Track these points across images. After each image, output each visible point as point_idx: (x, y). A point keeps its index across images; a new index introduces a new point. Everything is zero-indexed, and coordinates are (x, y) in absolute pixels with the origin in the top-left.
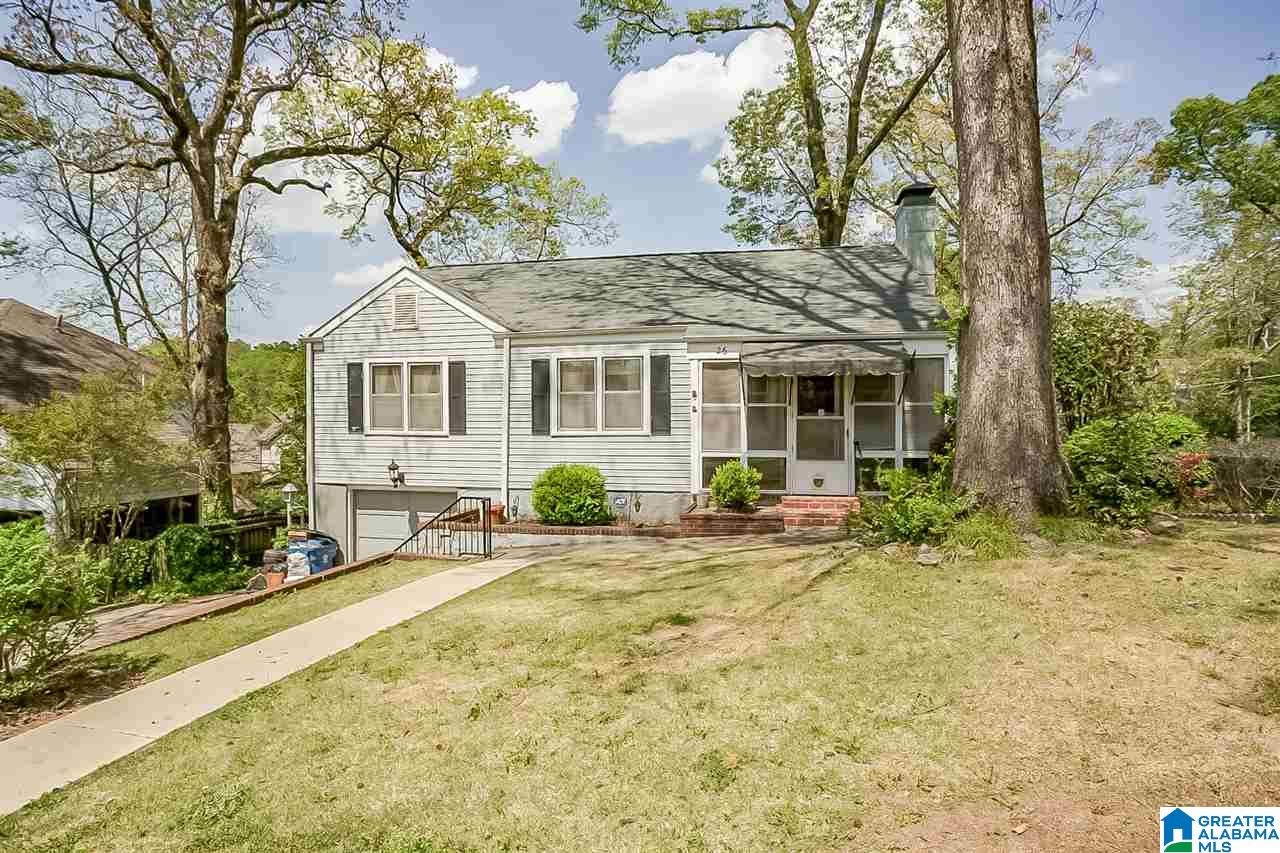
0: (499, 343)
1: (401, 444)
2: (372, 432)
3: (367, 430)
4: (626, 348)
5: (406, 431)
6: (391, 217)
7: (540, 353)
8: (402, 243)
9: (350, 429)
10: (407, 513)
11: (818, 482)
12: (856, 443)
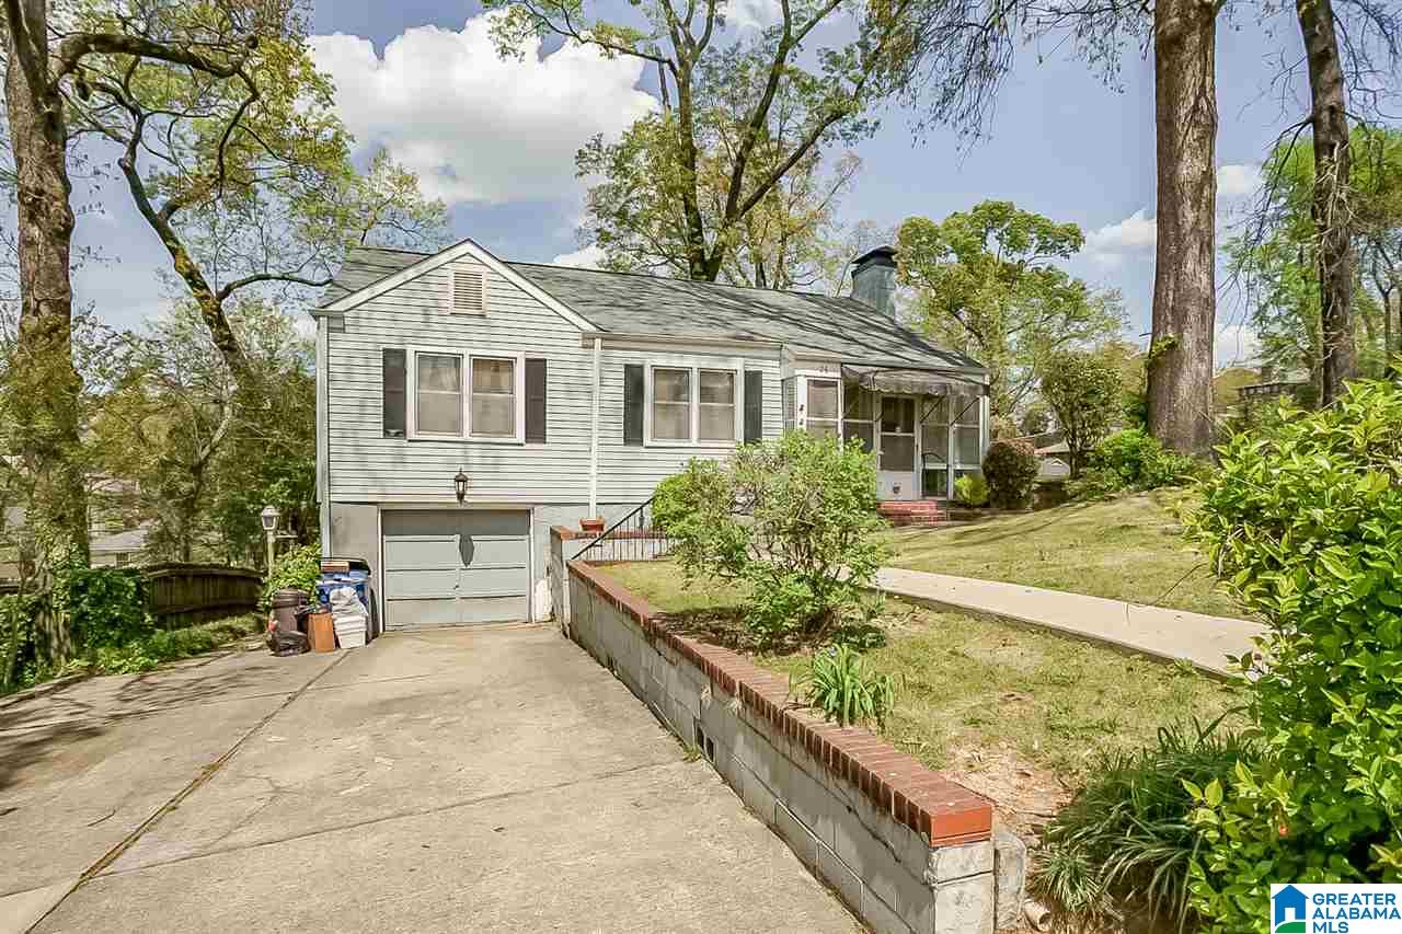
0: (590, 343)
1: (458, 452)
2: (417, 438)
3: (412, 434)
4: (720, 361)
5: (466, 436)
6: (130, 172)
7: (634, 357)
8: (147, 211)
9: (386, 433)
10: (457, 537)
11: (896, 490)
12: (923, 456)
